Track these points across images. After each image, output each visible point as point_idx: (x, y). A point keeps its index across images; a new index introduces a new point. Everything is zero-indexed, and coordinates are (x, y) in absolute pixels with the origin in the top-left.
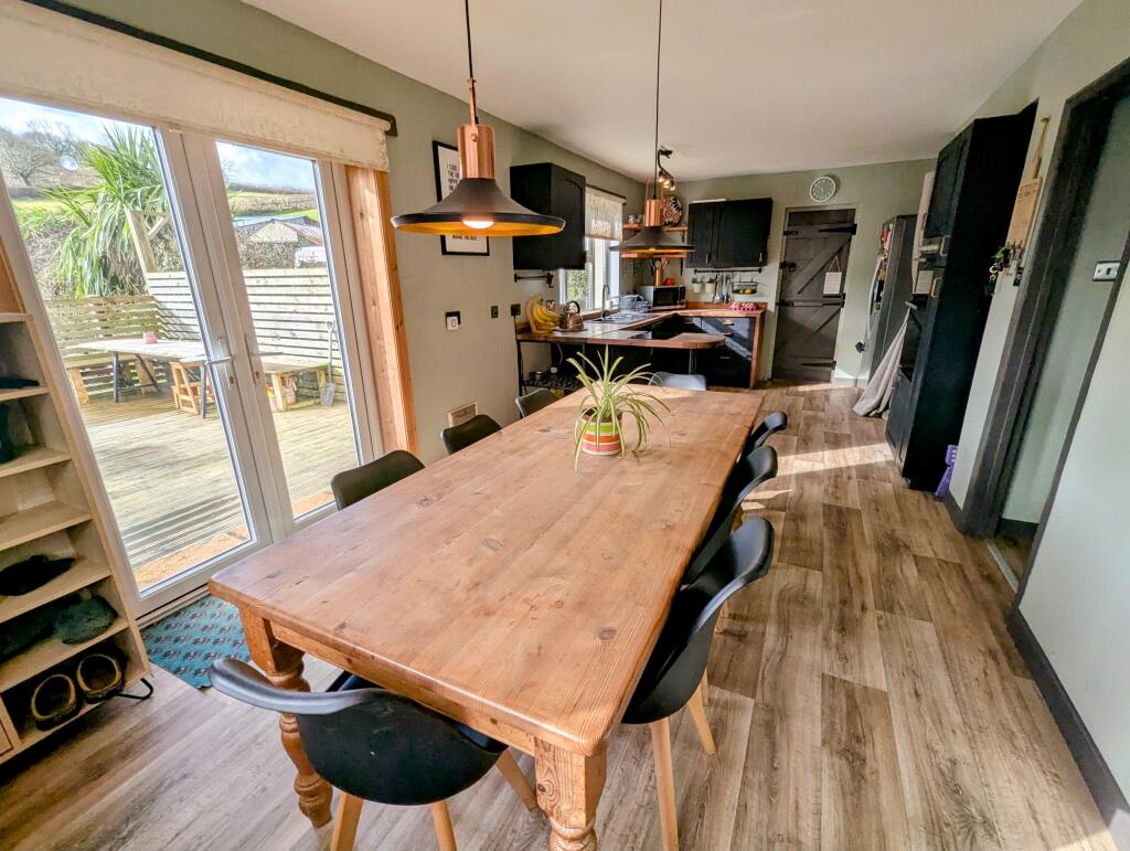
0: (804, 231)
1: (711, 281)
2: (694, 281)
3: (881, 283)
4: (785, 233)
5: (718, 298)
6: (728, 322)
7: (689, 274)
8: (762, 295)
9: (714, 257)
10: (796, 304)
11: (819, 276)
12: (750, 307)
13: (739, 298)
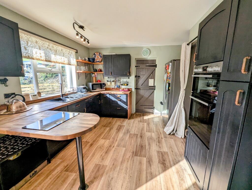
0: (141, 66)
1: (113, 81)
2: (108, 81)
3: (169, 84)
4: (136, 66)
5: (116, 87)
6: (119, 96)
7: (106, 78)
8: (130, 86)
9: (113, 73)
10: (141, 89)
11: (147, 80)
12: (126, 90)
13: (123, 87)
